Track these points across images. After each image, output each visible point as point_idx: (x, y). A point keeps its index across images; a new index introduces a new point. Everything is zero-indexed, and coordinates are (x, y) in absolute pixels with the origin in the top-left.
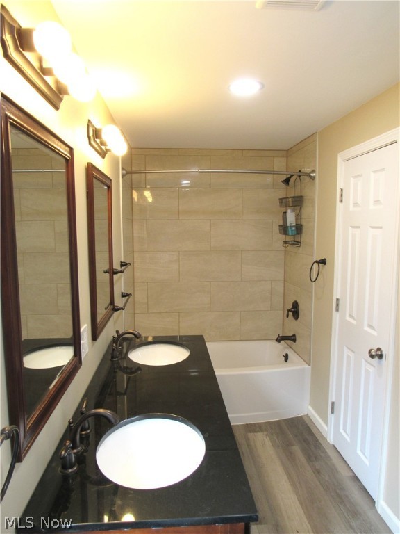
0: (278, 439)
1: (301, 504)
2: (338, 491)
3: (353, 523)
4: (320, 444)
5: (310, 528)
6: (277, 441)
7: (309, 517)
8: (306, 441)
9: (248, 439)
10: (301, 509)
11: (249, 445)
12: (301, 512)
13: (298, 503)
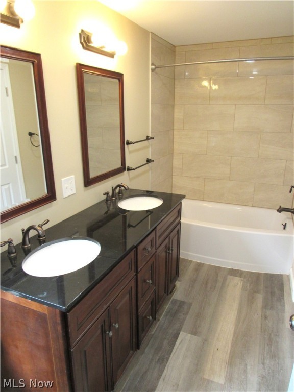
0: (250, 285)
1: (235, 333)
2: (272, 336)
3: (267, 362)
4: (284, 299)
5: (229, 351)
6: (248, 287)
7: (234, 344)
8: (272, 293)
9: (226, 279)
10: (232, 337)
11: (223, 284)
12: (230, 338)
13: (232, 332)
